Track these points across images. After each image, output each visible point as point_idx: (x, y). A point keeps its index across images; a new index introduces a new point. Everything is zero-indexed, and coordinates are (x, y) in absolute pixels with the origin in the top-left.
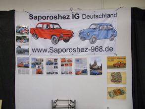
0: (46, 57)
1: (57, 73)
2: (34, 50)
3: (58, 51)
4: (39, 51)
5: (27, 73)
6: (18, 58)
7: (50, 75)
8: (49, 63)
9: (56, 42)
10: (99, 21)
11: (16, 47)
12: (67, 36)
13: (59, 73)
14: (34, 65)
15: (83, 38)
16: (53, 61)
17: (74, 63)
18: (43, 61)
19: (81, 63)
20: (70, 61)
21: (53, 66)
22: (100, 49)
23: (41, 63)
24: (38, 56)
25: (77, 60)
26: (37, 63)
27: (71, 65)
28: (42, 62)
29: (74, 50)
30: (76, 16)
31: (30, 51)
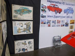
0: (52, 19)
1: (55, 26)
2: (48, 16)
3: (57, 17)
4: (50, 17)
5: (45, 26)
7: (53, 27)
8: (53, 22)
9: (56, 13)
10: (70, 6)
12: (59, 11)
13: (56, 26)
14: (48, 23)
15: (65, 13)
16: (54, 21)
17: (61, 22)
19: (63, 22)
20: (60, 21)
21: (54, 23)
24: (49, 19)
25: (62, 21)
26: (49, 22)
27: (60, 23)
28: (51, 22)
29: (62, 17)
30: (63, 3)
31: (47, 17)
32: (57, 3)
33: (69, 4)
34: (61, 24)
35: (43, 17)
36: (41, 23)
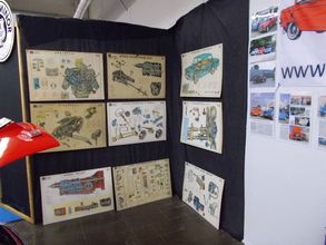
0: (321, 90)
6: (252, 94)
11: (250, 67)
18: (309, 103)
23: (303, 110)
28: (307, 108)
31: (278, 75)
36: (252, 115)
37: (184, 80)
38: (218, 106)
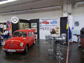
0: (44, 27)
5: (41, 30)
7: (45, 30)
8: (45, 28)
9: (46, 24)
10: (54, 20)
12: (48, 23)
13: (47, 30)
15: (51, 24)
19: (51, 28)
22: (54, 25)
24: (43, 27)
26: (43, 28)
29: (49, 26)
30: (50, 19)
32: (46, 20)
33: (54, 19)
34: (49, 29)
35: (40, 26)
37: (31, 26)
38: (36, 28)
